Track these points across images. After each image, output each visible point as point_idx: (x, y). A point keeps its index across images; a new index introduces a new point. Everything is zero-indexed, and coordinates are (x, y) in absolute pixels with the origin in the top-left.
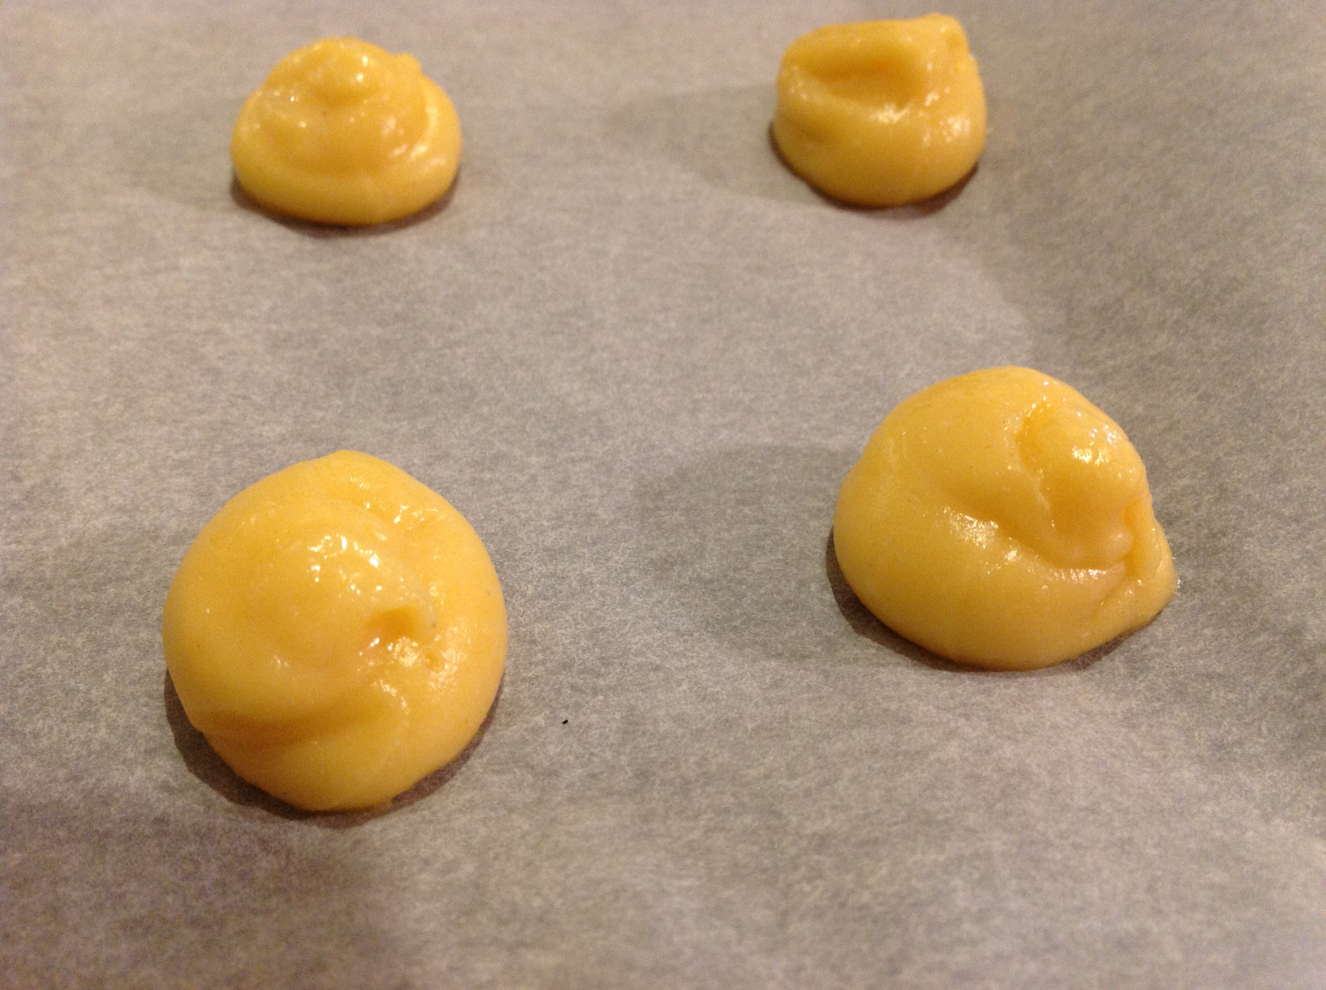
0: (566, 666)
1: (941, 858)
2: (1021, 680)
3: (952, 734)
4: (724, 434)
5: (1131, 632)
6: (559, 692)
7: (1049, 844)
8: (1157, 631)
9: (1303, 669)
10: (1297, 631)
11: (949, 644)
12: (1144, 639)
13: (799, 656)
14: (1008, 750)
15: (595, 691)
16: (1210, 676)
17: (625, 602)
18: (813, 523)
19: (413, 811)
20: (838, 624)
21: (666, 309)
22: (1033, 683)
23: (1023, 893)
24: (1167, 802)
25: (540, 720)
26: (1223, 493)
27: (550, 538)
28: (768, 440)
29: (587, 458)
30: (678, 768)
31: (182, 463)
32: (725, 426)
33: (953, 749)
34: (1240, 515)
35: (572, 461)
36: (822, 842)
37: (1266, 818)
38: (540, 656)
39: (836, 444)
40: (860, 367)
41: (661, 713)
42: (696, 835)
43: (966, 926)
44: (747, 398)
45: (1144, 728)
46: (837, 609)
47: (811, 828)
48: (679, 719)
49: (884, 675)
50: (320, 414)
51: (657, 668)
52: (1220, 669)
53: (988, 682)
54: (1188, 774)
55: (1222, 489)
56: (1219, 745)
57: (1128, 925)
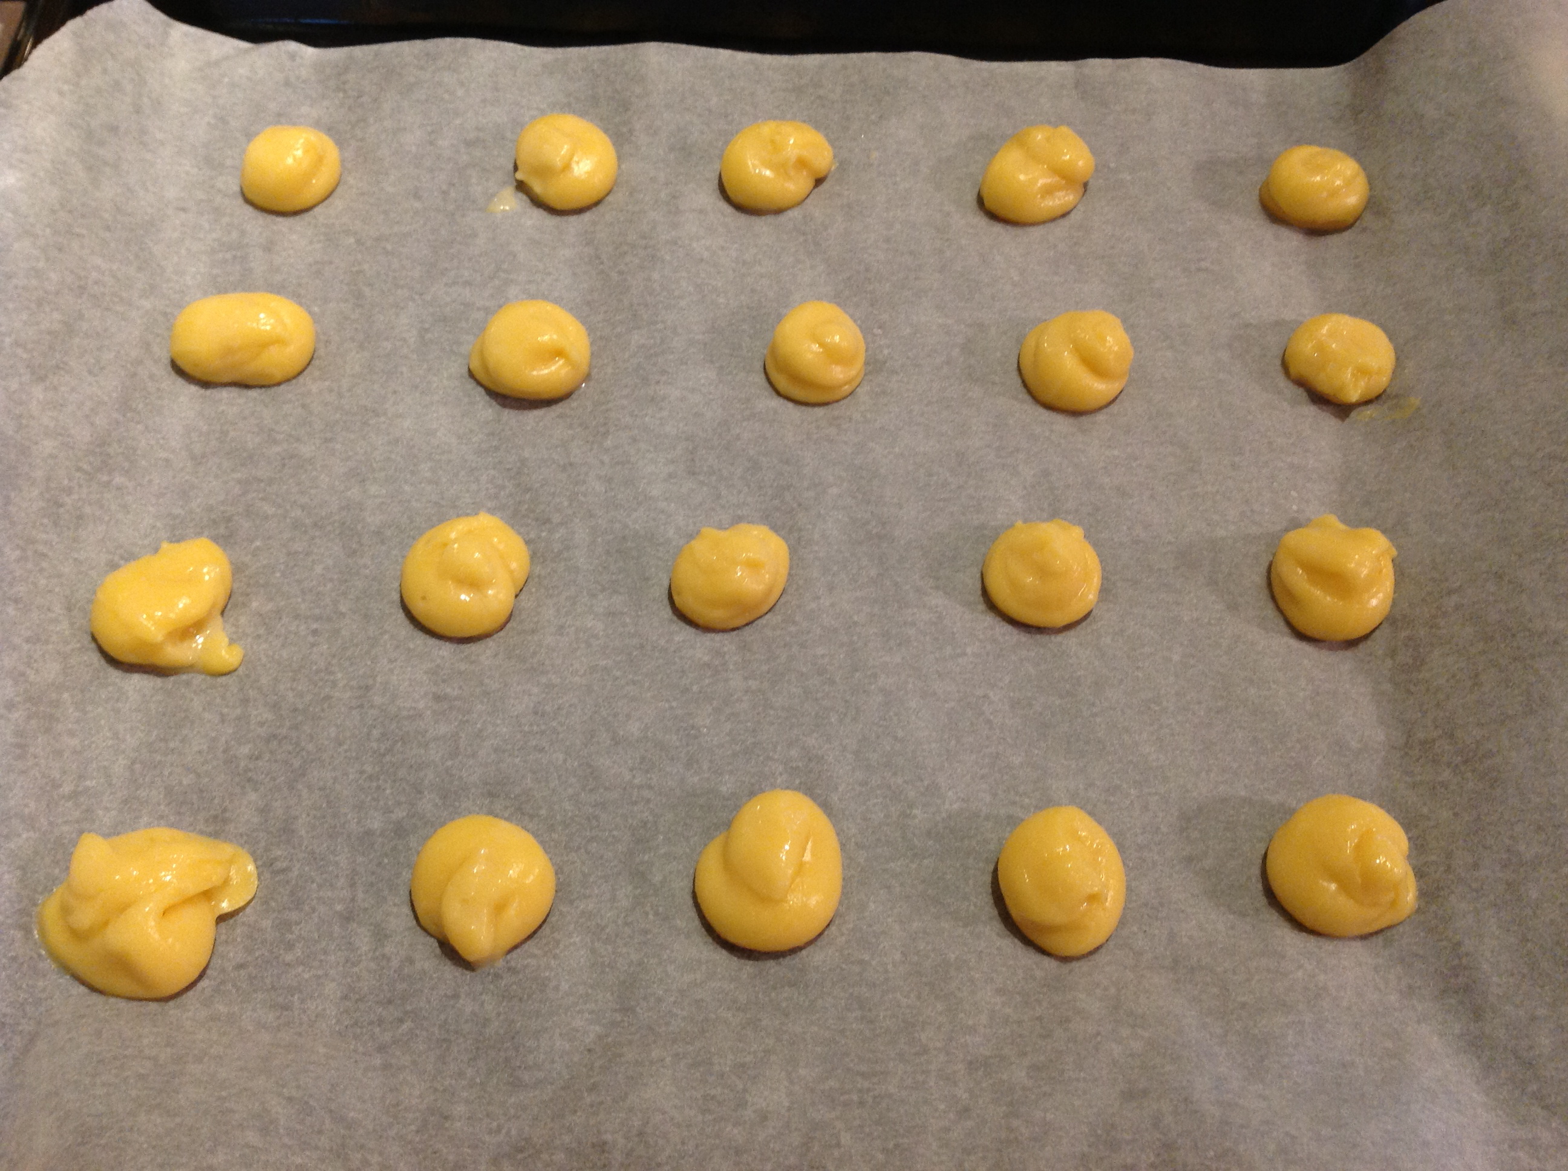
0: (1146, 905)
1: (1286, 1021)
2: (1335, 942)
3: (1300, 967)
4: (1222, 788)
5: (1389, 927)
6: (1142, 916)
7: (1327, 1021)
8: (1401, 929)
9: (1456, 962)
10: (1459, 944)
11: (1308, 921)
12: (1394, 931)
13: (1243, 915)
14: (1322, 977)
15: (1157, 919)
16: (1416, 955)
17: (1170, 876)
18: (1258, 846)
19: (1089, 961)
20: (1262, 901)
21: (1199, 703)
22: (1340, 944)
23: (1313, 1040)
24: (1380, 1010)
25: (1135, 929)
26: (1448, 869)
27: (1140, 840)
28: (1243, 793)
29: (1156, 794)
30: (1189, 960)
31: (983, 777)
32: (1222, 783)
33: (1300, 974)
34: (1453, 882)
35: (1150, 794)
36: (1244, 1005)
37: (1419, 1022)
38: (1135, 898)
39: (1274, 799)
40: (1294, 755)
41: (1183, 933)
42: (1196, 992)
43: (1290, 1049)
44: (1235, 765)
45: (1382, 973)
46: (1262, 893)
47: (1240, 999)
48: (1191, 938)
49: (1279, 932)
50: (1036, 752)
51: (1183, 911)
52: (1421, 952)
53: (1322, 942)
54: (1393, 998)
55: (1449, 867)
56: (1410, 987)
57: (1348, 1058)
